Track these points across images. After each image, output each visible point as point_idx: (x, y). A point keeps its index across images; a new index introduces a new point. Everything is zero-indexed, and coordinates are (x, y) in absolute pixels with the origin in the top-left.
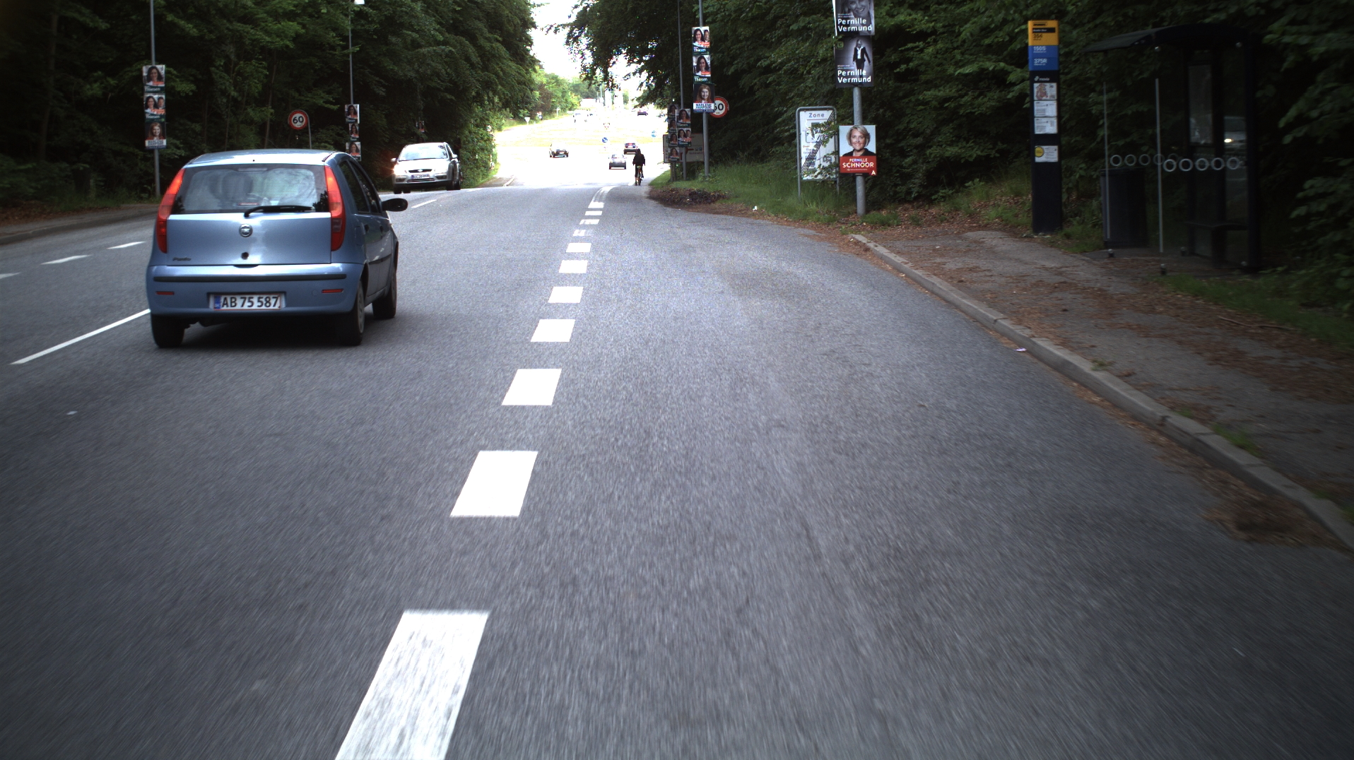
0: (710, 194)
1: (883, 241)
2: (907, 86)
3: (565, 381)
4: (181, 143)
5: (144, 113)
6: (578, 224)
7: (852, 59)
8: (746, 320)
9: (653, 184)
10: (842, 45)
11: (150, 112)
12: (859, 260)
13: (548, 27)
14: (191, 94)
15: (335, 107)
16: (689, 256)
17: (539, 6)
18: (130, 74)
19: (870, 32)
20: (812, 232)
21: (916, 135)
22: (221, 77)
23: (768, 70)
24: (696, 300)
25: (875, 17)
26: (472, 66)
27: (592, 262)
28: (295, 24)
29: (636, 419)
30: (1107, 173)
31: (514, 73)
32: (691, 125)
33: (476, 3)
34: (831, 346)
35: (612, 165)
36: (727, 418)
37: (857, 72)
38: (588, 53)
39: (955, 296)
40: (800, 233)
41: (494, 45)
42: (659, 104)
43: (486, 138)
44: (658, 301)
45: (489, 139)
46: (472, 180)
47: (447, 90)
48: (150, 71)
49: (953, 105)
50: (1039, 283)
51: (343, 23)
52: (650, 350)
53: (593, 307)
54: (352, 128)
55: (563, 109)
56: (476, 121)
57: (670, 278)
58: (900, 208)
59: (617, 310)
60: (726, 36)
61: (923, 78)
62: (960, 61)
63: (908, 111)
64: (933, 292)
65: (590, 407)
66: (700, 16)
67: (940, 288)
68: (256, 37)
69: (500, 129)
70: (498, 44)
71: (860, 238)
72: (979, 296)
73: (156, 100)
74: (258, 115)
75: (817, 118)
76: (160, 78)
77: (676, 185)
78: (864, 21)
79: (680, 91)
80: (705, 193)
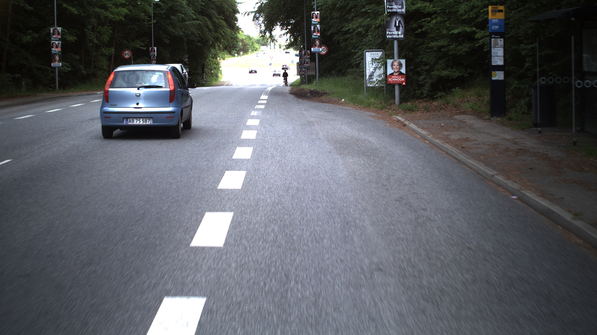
0: (319, 92)
1: (412, 120)
2: (421, 40)
3: (234, 224)
4: (69, 65)
5: (51, 50)
6: (254, 108)
7: (394, 26)
8: (345, 172)
9: (292, 85)
10: (389, 19)
11: (54, 50)
12: (401, 131)
13: (245, 13)
14: (74, 41)
15: (145, 48)
16: (311, 128)
17: (241, 3)
18: (46, 32)
19: (403, 12)
20: (374, 114)
21: (425, 65)
22: (90, 34)
23: (347, 32)
24: (316, 157)
25: (406, 5)
26: (210, 30)
27: (259, 131)
28: (125, 9)
29: (280, 261)
30: (538, 87)
31: (229, 34)
32: (310, 58)
33: (212, 2)
34: (399, 193)
35: (274, 75)
36: (342, 261)
37: (396, 33)
38: (263, 25)
39: (462, 157)
40: (367, 115)
41: (220, 21)
42: (295, 48)
43: (217, 63)
44: (294, 158)
45: (218, 64)
46: (210, 82)
47: (199, 41)
48: (54, 30)
49: (446, 50)
50: (507, 149)
51: (149, 9)
52: (290, 196)
53: (257, 162)
54: (153, 58)
55: (252, 51)
56: (212, 55)
57: (301, 142)
58: (417, 102)
59: (271, 164)
60: (327, 17)
61: (430, 36)
62: (449, 27)
63: (422, 53)
64: (447, 153)
65: (248, 248)
66: (315, 7)
67: (452, 152)
68: (107, 15)
69: (224, 59)
70: (222, 21)
71: (399, 118)
72: (476, 157)
73: (57, 44)
74: (107, 52)
75: (375, 55)
76: (59, 34)
77: (303, 86)
78: (400, 7)
79: (305, 43)
80: (317, 91)
